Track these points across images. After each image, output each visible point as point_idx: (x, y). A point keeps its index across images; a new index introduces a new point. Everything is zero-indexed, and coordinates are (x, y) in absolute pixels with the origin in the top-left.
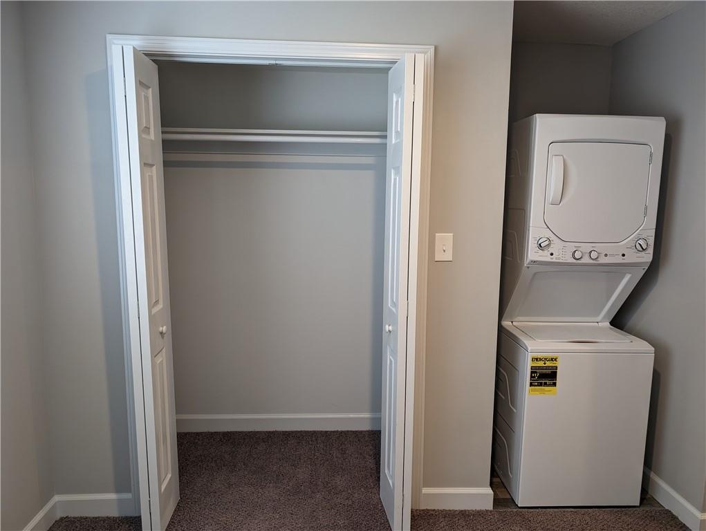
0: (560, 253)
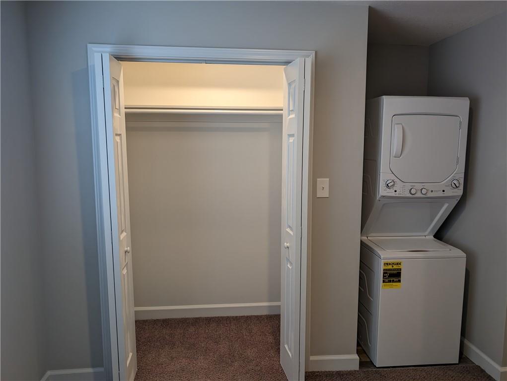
0: (402, 190)
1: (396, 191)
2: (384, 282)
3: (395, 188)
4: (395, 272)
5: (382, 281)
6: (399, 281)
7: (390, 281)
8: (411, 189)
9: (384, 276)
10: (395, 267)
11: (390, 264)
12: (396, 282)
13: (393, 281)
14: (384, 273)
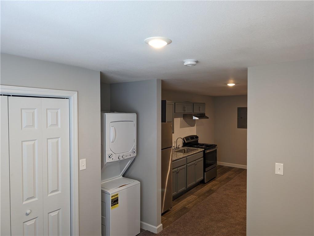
0: (115, 158)
1: (113, 159)
2: (112, 206)
3: (112, 158)
4: (116, 199)
5: (111, 206)
6: (118, 203)
7: (114, 205)
8: (119, 157)
9: (112, 203)
10: (116, 197)
11: (114, 196)
12: (117, 204)
13: (115, 204)
14: (112, 201)
